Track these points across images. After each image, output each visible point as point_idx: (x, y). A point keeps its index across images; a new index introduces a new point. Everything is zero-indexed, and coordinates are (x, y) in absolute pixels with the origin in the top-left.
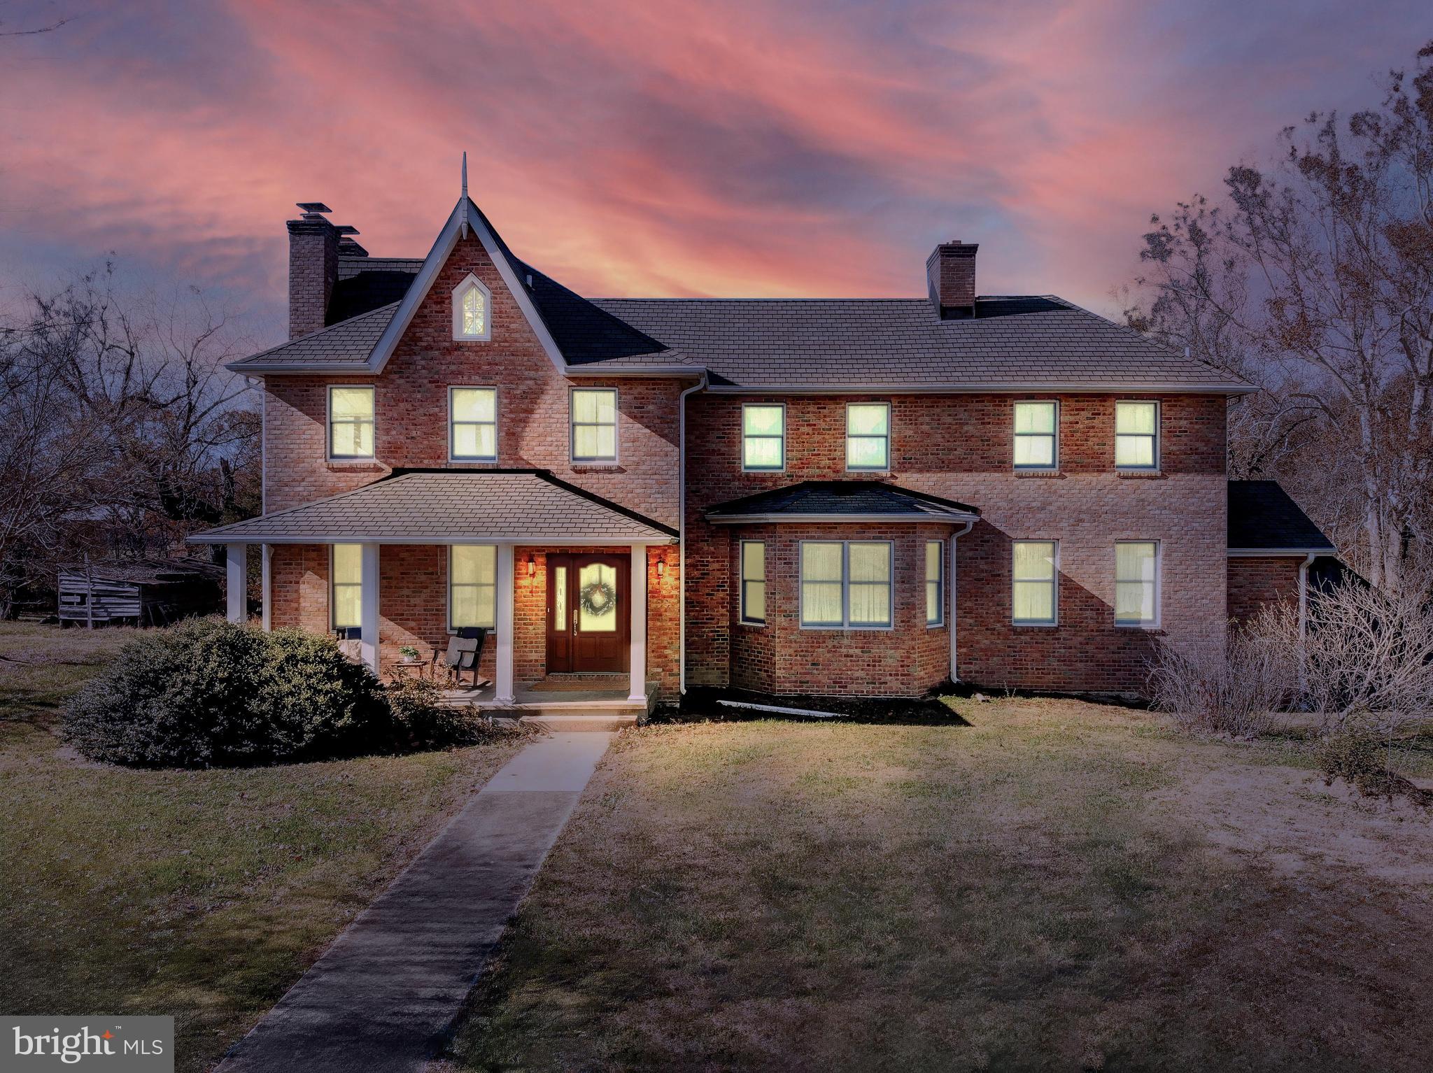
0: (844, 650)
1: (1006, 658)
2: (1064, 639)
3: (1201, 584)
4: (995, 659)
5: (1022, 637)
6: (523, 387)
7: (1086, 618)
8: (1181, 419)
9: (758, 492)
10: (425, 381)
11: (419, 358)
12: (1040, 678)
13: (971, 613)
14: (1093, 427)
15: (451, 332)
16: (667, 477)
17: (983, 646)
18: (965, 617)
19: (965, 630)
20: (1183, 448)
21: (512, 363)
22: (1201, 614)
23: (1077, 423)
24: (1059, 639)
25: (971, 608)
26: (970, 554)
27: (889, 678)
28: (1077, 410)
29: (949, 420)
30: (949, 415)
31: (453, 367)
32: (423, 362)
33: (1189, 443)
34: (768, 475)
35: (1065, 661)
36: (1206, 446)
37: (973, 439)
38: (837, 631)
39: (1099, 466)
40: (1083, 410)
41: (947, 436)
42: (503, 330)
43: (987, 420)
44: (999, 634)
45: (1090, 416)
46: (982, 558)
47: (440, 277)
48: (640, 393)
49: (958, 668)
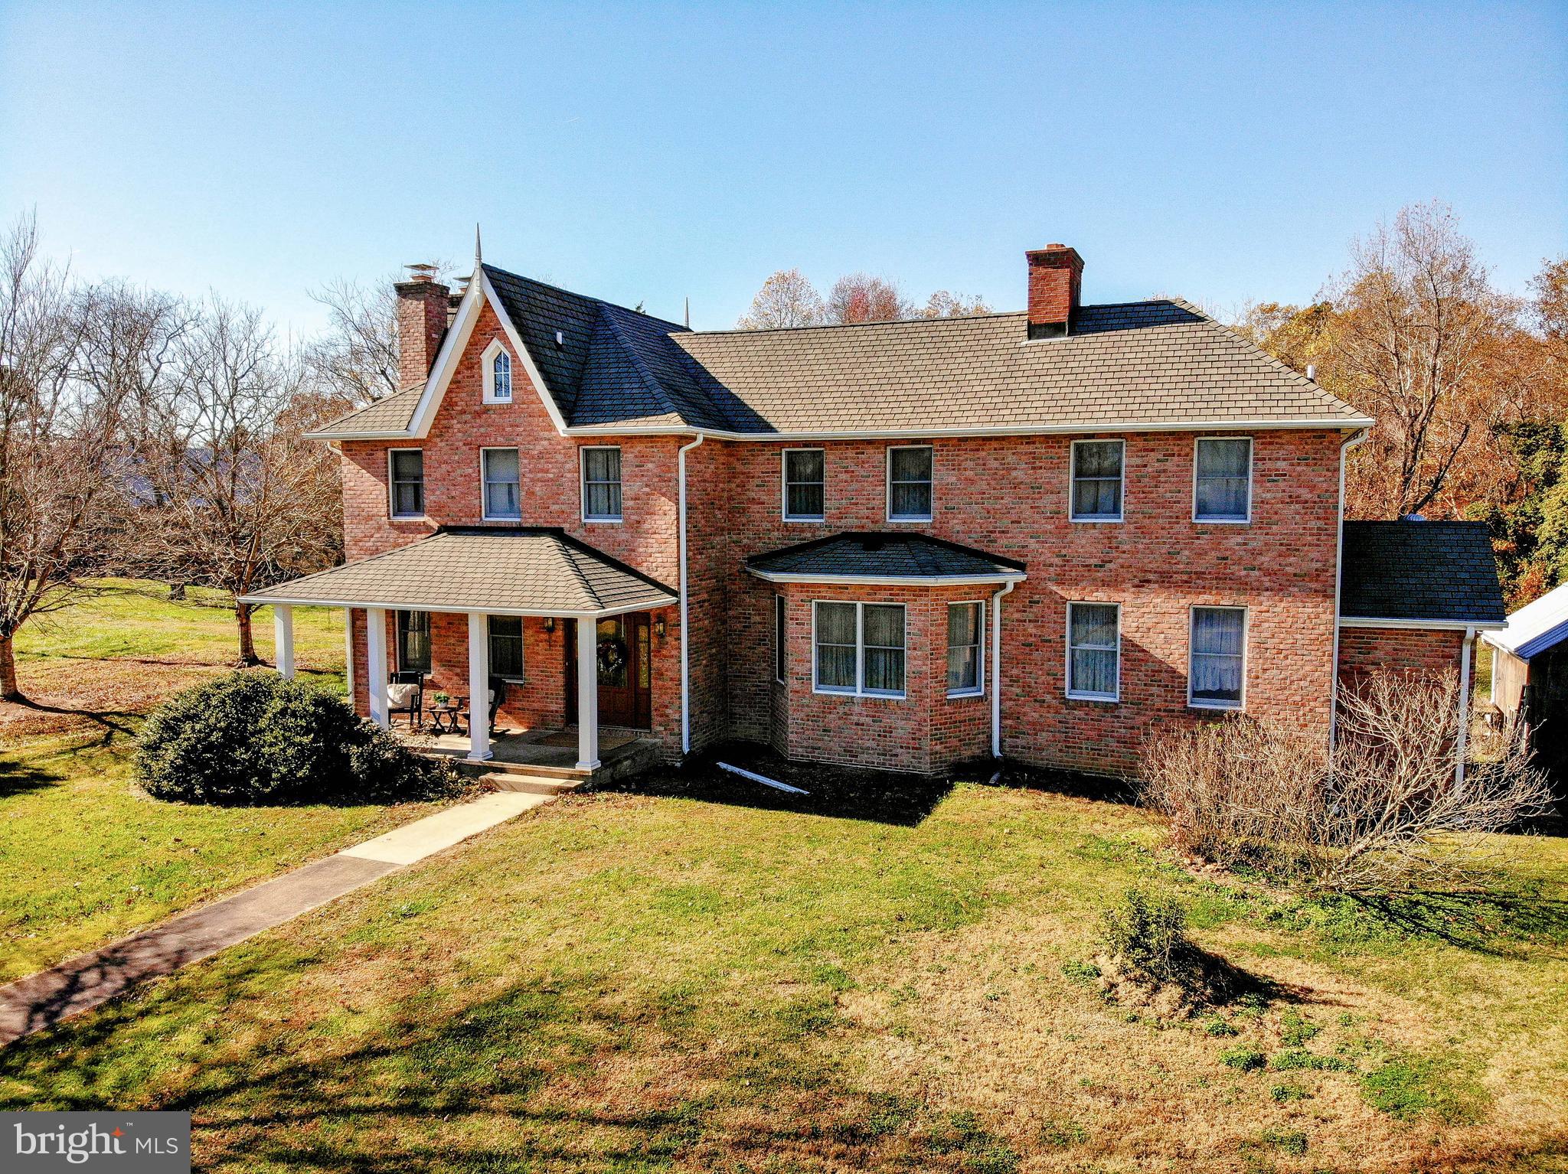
0: (855, 718)
1: (1057, 734)
2: (1125, 717)
3: (1300, 663)
4: (1044, 734)
5: (1076, 712)
6: (539, 448)
7: (1152, 695)
8: (1278, 459)
9: (797, 542)
10: (461, 444)
11: (455, 421)
12: (1097, 759)
13: (1018, 681)
14: (1165, 471)
15: (481, 395)
16: (666, 536)
17: (1031, 719)
18: (1012, 686)
19: (1011, 699)
20: (1280, 495)
21: (530, 424)
22: (1298, 698)
23: (1145, 466)
24: (1119, 717)
25: (1018, 676)
26: (1017, 616)
27: (899, 751)
28: (1146, 450)
29: (995, 464)
30: (996, 459)
31: (482, 430)
32: (459, 426)
33: (1288, 490)
34: (806, 525)
35: (1126, 742)
36: (1311, 492)
37: (1022, 486)
38: (848, 697)
39: (1171, 517)
40: (1153, 450)
41: (993, 483)
42: (522, 392)
43: (1038, 464)
44: (1049, 707)
45: (1161, 457)
46: (1030, 621)
47: (470, 344)
48: (640, 452)
49: (1001, 741)
